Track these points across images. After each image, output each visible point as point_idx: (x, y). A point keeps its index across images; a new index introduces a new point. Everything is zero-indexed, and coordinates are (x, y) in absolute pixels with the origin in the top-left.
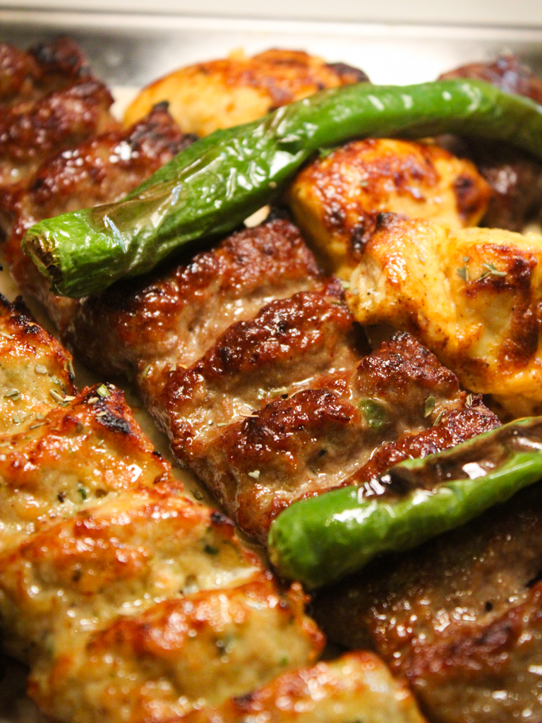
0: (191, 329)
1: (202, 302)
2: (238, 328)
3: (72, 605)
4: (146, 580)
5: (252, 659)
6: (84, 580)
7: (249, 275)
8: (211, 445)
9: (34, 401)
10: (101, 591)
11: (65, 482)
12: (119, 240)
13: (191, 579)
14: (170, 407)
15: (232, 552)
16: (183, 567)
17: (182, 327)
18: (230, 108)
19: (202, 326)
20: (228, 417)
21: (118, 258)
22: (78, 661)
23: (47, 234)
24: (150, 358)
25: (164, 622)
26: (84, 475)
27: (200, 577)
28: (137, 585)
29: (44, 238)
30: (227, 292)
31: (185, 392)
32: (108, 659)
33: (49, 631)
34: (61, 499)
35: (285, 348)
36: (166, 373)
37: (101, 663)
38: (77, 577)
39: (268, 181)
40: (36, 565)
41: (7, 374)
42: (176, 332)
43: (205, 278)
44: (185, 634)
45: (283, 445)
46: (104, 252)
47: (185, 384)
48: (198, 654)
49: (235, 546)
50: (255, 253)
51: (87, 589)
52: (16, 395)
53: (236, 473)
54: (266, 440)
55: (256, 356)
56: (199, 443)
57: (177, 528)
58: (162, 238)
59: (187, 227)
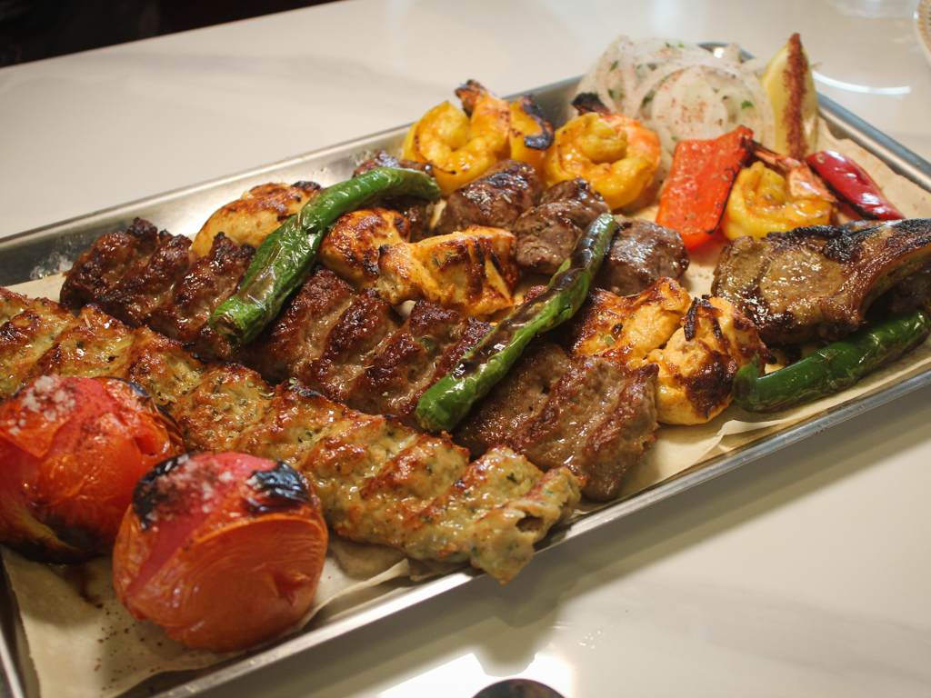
0: (306, 341)
1: (306, 324)
2: (336, 330)
3: (342, 484)
4: (371, 459)
5: (444, 470)
6: (343, 468)
7: (324, 300)
8: (351, 392)
9: (255, 402)
10: (353, 471)
11: (299, 431)
12: (260, 305)
13: (388, 451)
14: (321, 381)
15: (400, 431)
16: (383, 447)
17: (303, 342)
18: (258, 225)
19: (311, 337)
20: (351, 376)
21: (262, 315)
22: (362, 506)
23: (227, 313)
24: (293, 363)
25: (398, 469)
26: (306, 425)
27: (392, 449)
28: (368, 462)
29: (226, 316)
30: (316, 314)
31: (324, 371)
32: (379, 497)
33: (335, 501)
34: (300, 441)
35: (365, 330)
36: (307, 366)
37: (377, 500)
38: (339, 469)
39: (311, 251)
40: (315, 472)
41: (236, 393)
42: (301, 344)
43: (301, 313)
44: (410, 470)
45: (394, 375)
46: (256, 313)
47: (322, 367)
48: (420, 476)
49: (400, 428)
50: (320, 290)
51: (347, 472)
52: (245, 402)
53: (374, 399)
54: (386, 375)
55: (354, 339)
56: (343, 393)
57: (373, 428)
58: (277, 297)
59: (285, 288)
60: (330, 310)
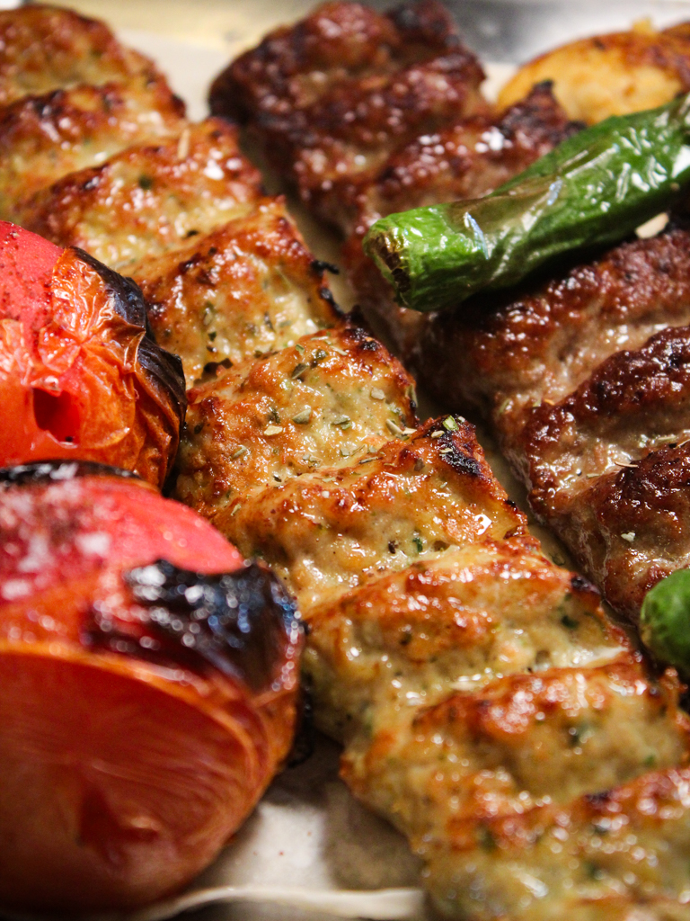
0: (562, 358)
1: (578, 327)
2: (620, 359)
3: (398, 674)
4: (488, 652)
6: (414, 644)
7: (639, 295)
8: (577, 499)
9: (367, 431)
10: (433, 660)
11: (398, 529)
12: (482, 244)
13: (543, 655)
14: (531, 450)
15: (595, 626)
16: (534, 640)
17: (552, 355)
18: (629, 92)
19: (576, 356)
20: (601, 467)
21: (478, 265)
22: (402, 739)
23: (395, 231)
24: (510, 390)
25: (507, 701)
26: (421, 522)
27: (554, 654)
28: (478, 657)
29: (391, 236)
30: (610, 315)
31: (549, 433)
32: (438, 740)
33: (368, 703)
34: (392, 549)
35: (676, 386)
36: (527, 409)
37: (428, 743)
38: (406, 641)
39: (669, 181)
40: (358, 623)
41: (337, 398)
42: (543, 360)
43: (584, 296)
44: (531, 717)
45: (667, 503)
46: (462, 257)
47: (551, 424)
48: (545, 742)
49: (599, 620)
50: (647, 269)
51: (417, 656)
52: (346, 422)
53: (606, 534)
54: (645, 495)
55: (641, 394)
56: (562, 496)
57: (530, 592)
58: (533, 243)
59: (565, 233)
60: (642, 317)
